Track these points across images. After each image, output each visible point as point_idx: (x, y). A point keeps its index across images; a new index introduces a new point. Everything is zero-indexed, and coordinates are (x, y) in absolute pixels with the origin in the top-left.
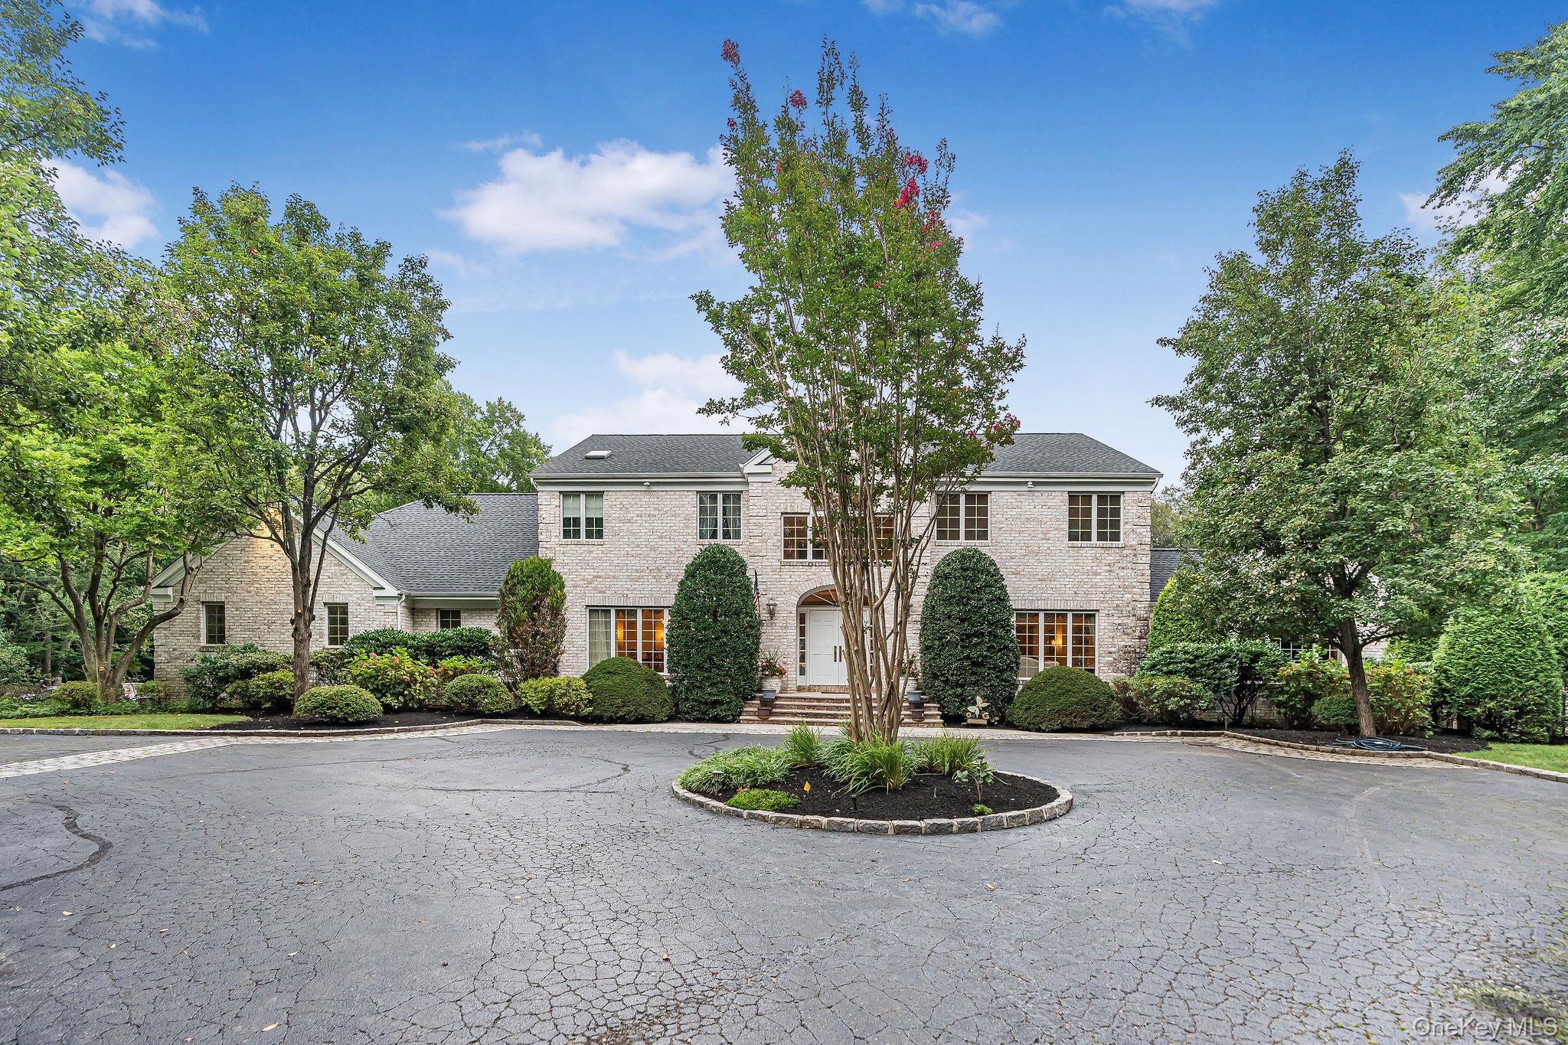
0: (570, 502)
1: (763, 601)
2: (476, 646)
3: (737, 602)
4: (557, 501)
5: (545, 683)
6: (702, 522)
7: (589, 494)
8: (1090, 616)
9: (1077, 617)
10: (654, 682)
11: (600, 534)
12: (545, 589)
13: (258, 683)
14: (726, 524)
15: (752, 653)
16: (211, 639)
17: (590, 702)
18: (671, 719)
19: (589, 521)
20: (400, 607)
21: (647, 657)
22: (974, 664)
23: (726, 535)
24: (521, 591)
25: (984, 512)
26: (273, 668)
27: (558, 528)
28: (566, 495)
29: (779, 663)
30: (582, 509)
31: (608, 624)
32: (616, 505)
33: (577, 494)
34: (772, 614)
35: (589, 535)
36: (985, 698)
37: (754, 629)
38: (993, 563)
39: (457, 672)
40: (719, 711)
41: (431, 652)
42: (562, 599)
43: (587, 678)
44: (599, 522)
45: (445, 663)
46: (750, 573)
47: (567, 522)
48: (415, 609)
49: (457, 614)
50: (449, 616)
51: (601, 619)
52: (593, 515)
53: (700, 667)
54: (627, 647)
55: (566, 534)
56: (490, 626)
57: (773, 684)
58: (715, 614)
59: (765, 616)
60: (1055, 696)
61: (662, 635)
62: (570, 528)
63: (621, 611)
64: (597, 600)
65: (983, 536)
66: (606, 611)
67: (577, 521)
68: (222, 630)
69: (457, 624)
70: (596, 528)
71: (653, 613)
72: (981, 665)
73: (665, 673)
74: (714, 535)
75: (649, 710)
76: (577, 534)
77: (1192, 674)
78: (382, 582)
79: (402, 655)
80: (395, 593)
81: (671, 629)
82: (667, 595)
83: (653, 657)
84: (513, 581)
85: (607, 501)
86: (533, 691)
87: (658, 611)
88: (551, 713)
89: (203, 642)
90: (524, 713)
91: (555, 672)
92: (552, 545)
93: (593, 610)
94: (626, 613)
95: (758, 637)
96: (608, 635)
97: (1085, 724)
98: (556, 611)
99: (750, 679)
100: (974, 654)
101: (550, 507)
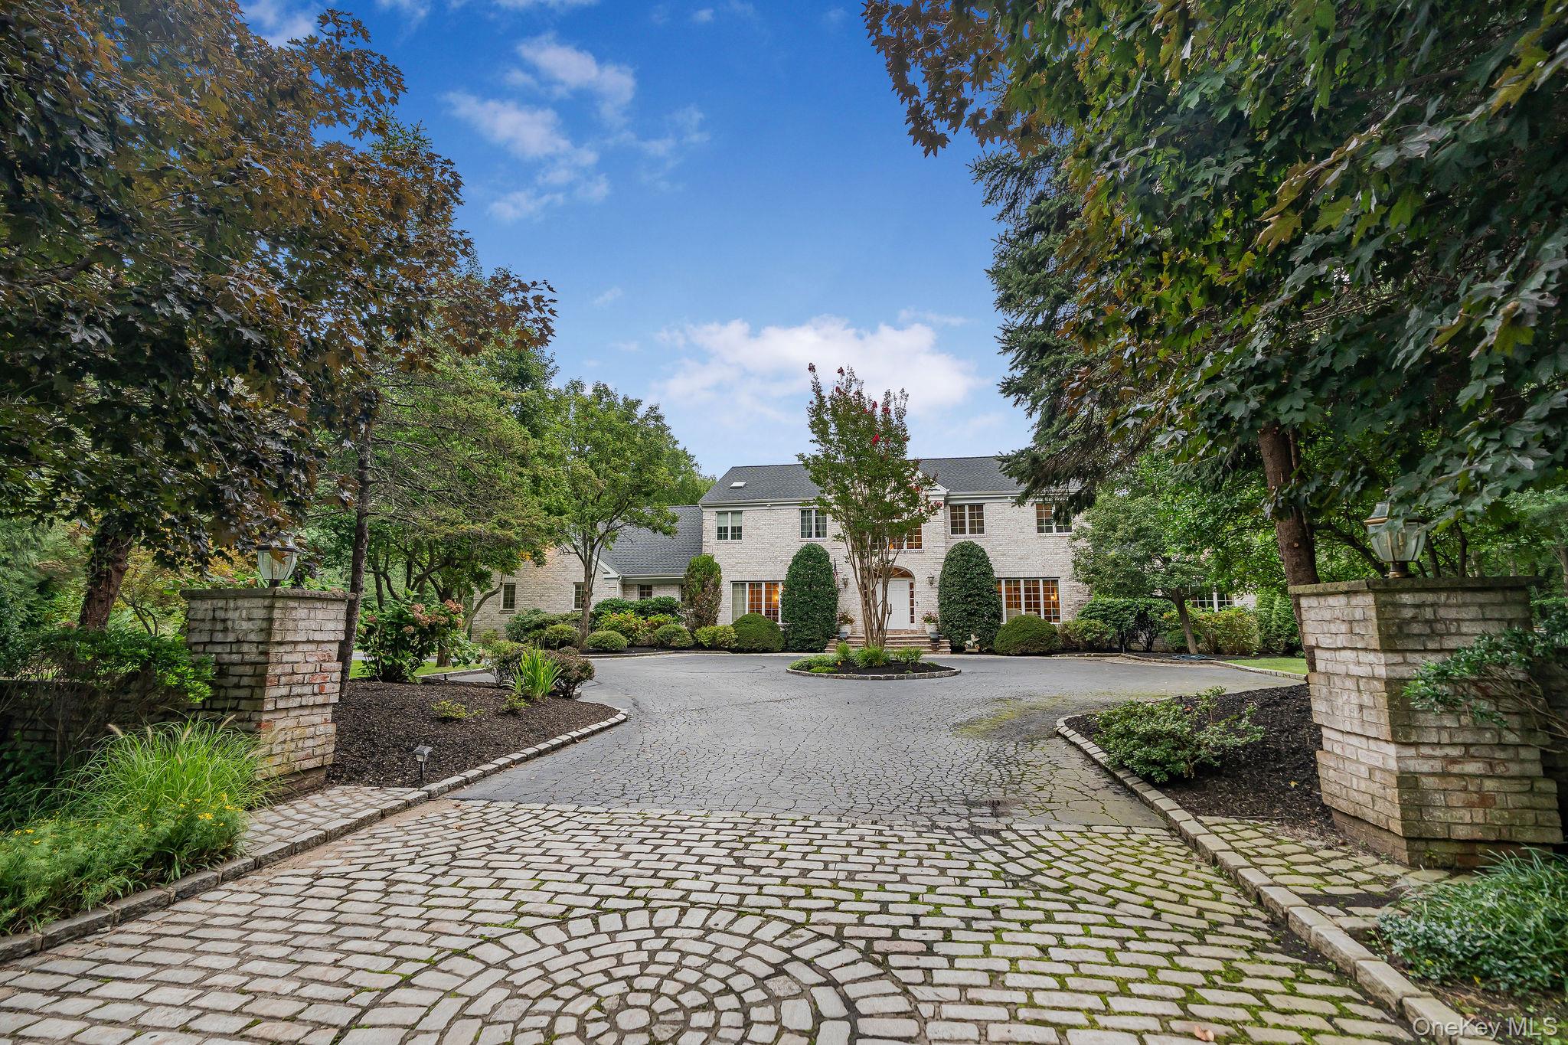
0: (722, 517)
1: (840, 576)
2: (668, 608)
3: (823, 578)
4: (714, 517)
5: (710, 629)
6: (803, 528)
7: (733, 513)
8: (1055, 581)
9: (1046, 582)
10: (775, 628)
11: (740, 537)
12: (711, 574)
13: (548, 631)
14: (817, 527)
15: (833, 609)
16: (505, 606)
17: (737, 640)
18: (783, 650)
19: (733, 529)
20: (617, 584)
21: (768, 613)
22: (970, 614)
23: (818, 535)
24: (698, 575)
25: (981, 516)
26: (553, 623)
27: (715, 533)
28: (719, 513)
29: (851, 616)
30: (729, 522)
31: (744, 592)
32: (750, 519)
33: (726, 513)
34: (846, 584)
35: (733, 537)
36: (977, 636)
37: (834, 595)
38: (982, 550)
39: (660, 624)
40: (812, 645)
41: (642, 611)
42: (719, 580)
43: (736, 625)
44: (740, 529)
45: (652, 618)
46: (831, 560)
47: (720, 529)
48: (626, 585)
49: (650, 587)
50: (645, 589)
51: (740, 589)
52: (736, 525)
53: (801, 619)
54: (755, 606)
55: (719, 537)
56: (674, 594)
57: (846, 629)
58: (810, 587)
59: (841, 586)
60: (1017, 634)
61: (777, 598)
62: (722, 533)
63: (752, 584)
64: (738, 578)
65: (982, 531)
66: (743, 584)
67: (726, 529)
68: (513, 601)
69: (650, 594)
70: (737, 533)
71: (772, 585)
72: (974, 614)
73: (780, 623)
74: (810, 535)
75: (771, 645)
76: (726, 537)
77: (1105, 619)
78: (609, 569)
79: (630, 614)
80: (616, 575)
81: (783, 595)
82: (781, 573)
83: (771, 612)
84: (693, 569)
85: (744, 516)
86: (704, 634)
87: (775, 584)
88: (715, 646)
89: (501, 607)
90: (699, 646)
91: (715, 622)
92: (712, 545)
93: (735, 584)
94: (755, 585)
95: (836, 599)
96: (744, 599)
97: (1036, 650)
98: (717, 586)
99: (832, 626)
100: (969, 608)
101: (711, 521)
